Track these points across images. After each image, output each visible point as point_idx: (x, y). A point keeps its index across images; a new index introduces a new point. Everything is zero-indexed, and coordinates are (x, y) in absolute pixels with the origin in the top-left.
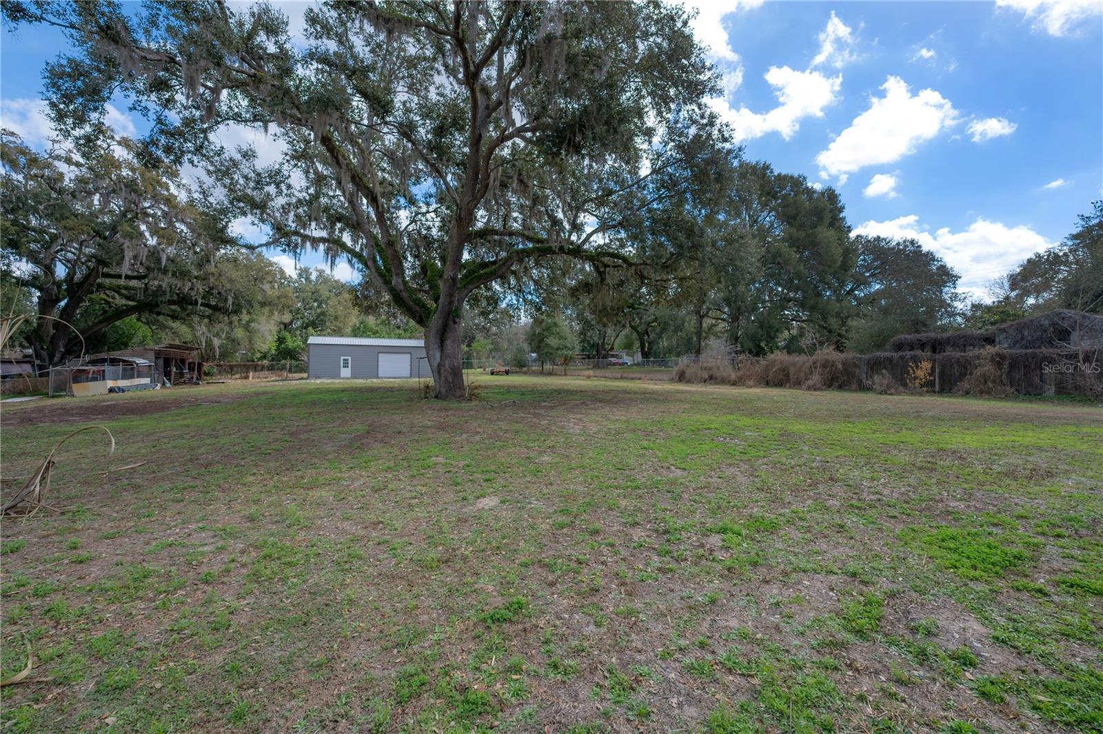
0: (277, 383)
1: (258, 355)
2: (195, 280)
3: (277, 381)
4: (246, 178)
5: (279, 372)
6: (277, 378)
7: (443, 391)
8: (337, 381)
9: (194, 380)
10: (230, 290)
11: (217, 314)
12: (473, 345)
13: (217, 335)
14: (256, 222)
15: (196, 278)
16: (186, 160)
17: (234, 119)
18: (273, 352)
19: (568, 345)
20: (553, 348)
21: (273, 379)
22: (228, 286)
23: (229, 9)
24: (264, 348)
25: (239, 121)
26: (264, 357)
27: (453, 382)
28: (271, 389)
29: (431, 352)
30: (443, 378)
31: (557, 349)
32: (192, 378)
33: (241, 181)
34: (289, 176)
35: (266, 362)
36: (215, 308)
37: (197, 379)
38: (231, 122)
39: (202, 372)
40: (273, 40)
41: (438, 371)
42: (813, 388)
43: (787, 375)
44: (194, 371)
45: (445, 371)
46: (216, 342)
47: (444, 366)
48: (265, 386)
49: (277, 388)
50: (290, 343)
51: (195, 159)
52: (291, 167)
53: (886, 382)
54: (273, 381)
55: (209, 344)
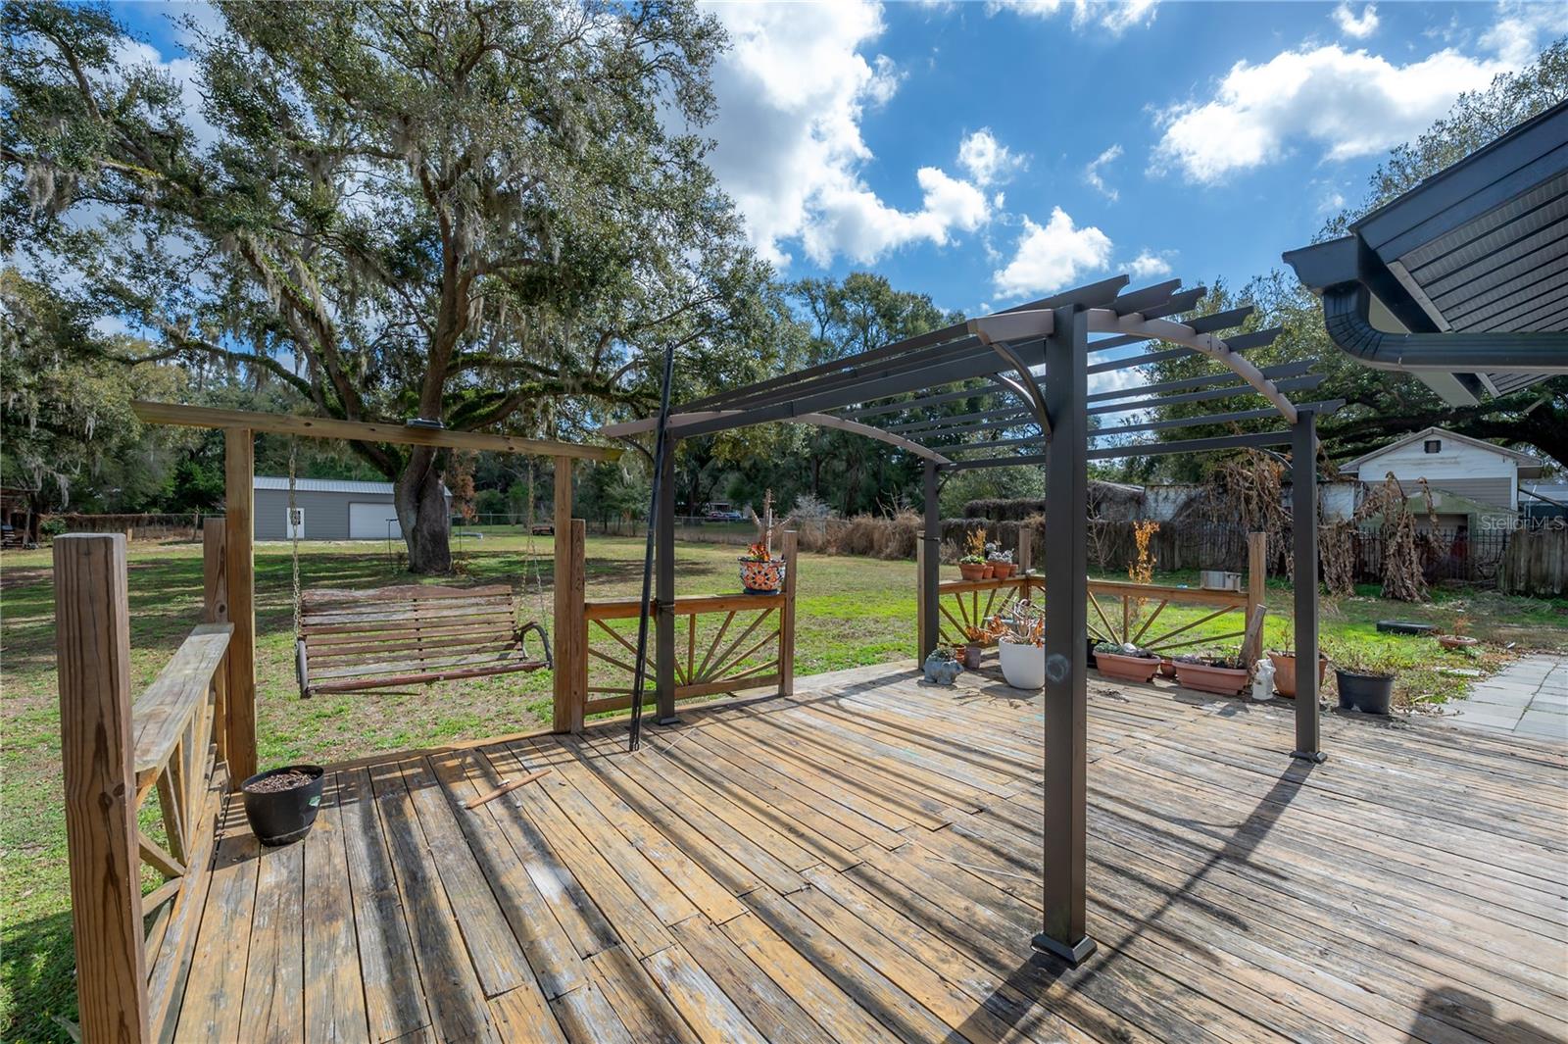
0: (177, 547)
1: (143, 500)
2: (24, 390)
3: (177, 543)
4: (118, 261)
5: (180, 530)
6: (178, 539)
7: (420, 562)
8: (280, 544)
9: (25, 542)
10: (91, 408)
11: (65, 439)
12: (510, 490)
13: (64, 470)
14: (136, 324)
15: (25, 386)
16: (20, 248)
17: (98, 198)
18: (171, 495)
19: (636, 495)
20: (616, 500)
21: (170, 540)
22: (86, 402)
23: (91, 79)
24: (153, 489)
25: (107, 202)
26: (154, 502)
27: (433, 552)
28: (166, 557)
29: (404, 514)
30: (419, 547)
31: (623, 500)
32: (21, 539)
33: (109, 265)
34: (188, 280)
35: (156, 512)
36: (60, 431)
37: (30, 541)
38: (94, 202)
39: (39, 528)
40: (159, 113)
41: (412, 536)
42: (890, 558)
43: (871, 542)
44: (24, 528)
45: (422, 537)
46: (63, 481)
47: (421, 531)
48: (156, 553)
49: (176, 556)
50: (201, 481)
51: (35, 247)
52: (190, 269)
53: (949, 551)
54: (170, 543)
55: (50, 484)
